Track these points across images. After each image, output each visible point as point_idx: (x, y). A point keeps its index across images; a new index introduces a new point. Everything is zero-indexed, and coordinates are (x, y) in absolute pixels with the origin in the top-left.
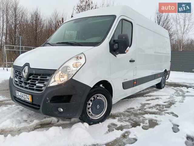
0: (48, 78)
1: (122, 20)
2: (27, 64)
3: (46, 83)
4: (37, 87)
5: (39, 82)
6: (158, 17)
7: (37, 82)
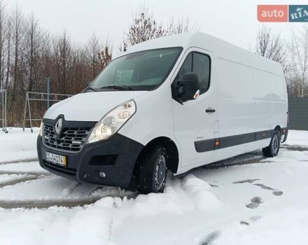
0: (87, 133)
1: (192, 53)
2: (61, 117)
3: (84, 139)
4: (73, 146)
5: (76, 139)
6: (261, 44)
7: (73, 138)
